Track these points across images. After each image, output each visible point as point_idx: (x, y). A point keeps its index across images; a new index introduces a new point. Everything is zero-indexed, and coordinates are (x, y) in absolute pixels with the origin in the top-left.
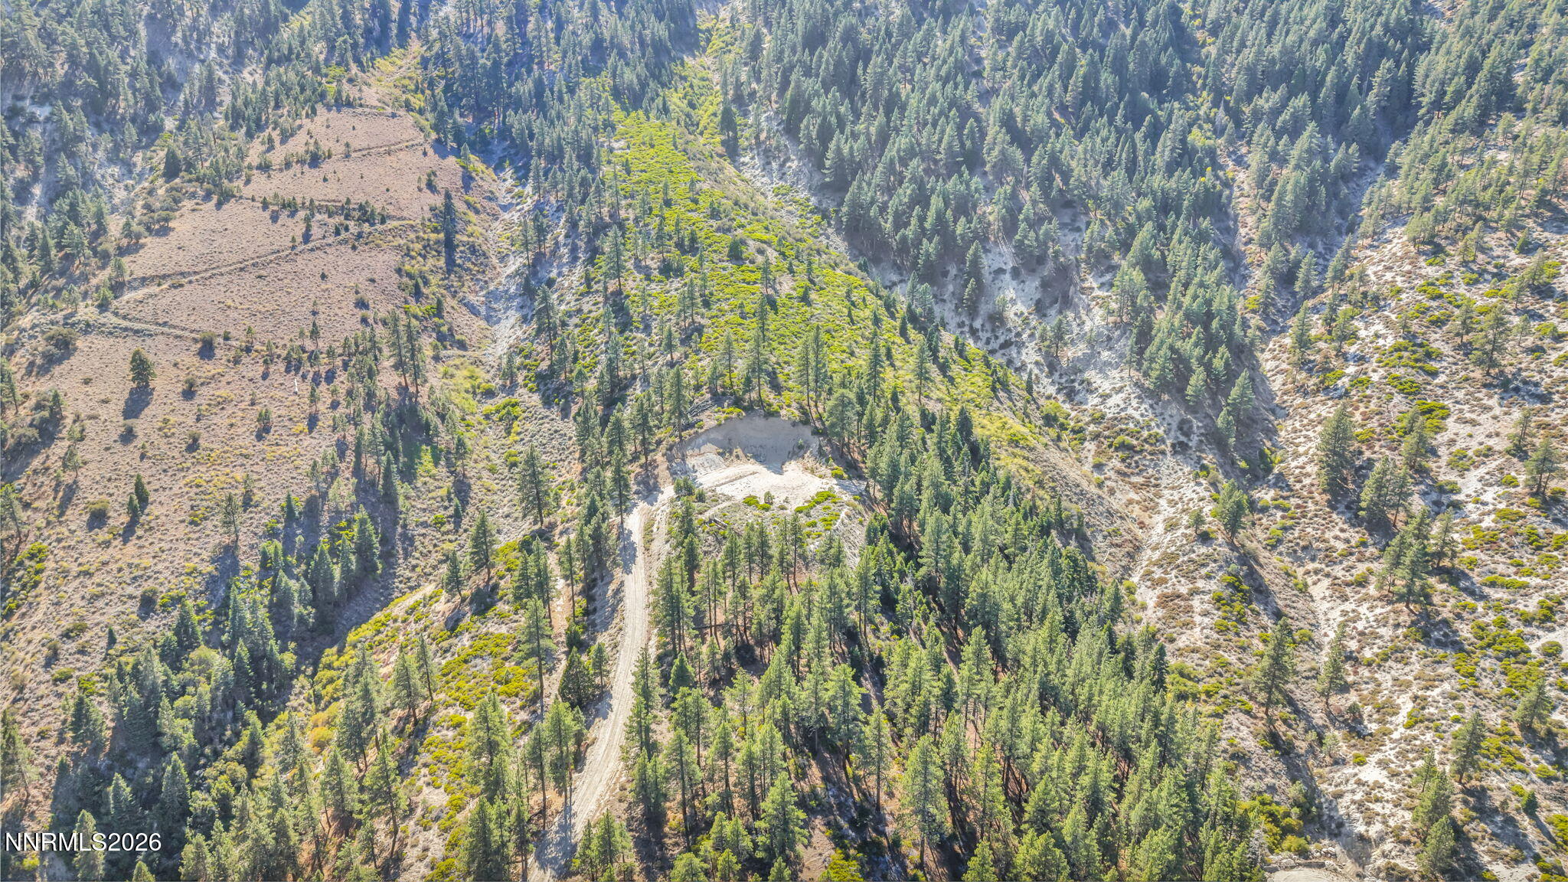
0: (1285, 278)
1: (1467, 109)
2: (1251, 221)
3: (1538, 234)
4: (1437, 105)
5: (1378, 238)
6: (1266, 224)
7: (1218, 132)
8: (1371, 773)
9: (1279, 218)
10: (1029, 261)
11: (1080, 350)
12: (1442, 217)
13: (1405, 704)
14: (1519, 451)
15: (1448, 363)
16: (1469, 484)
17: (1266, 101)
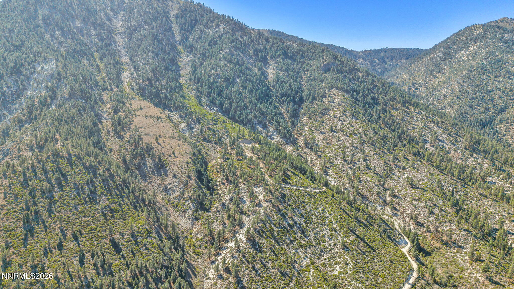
0: (293, 123)
1: (310, 100)
2: (286, 116)
3: (321, 116)
4: (306, 99)
5: (303, 118)
6: (289, 116)
7: (278, 103)
8: (317, 168)
9: (290, 115)
10: (260, 123)
11: (271, 133)
12: (310, 114)
13: (318, 163)
14: (324, 139)
15: (315, 132)
16: (320, 143)
17: (284, 98)
